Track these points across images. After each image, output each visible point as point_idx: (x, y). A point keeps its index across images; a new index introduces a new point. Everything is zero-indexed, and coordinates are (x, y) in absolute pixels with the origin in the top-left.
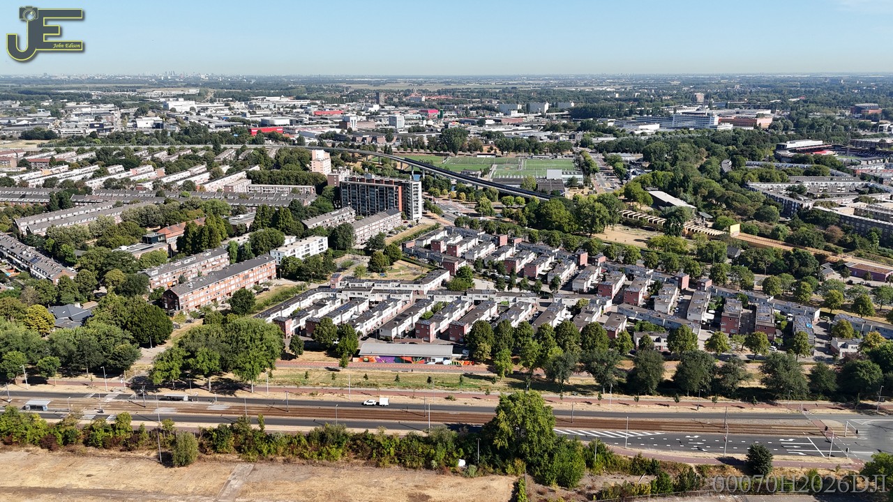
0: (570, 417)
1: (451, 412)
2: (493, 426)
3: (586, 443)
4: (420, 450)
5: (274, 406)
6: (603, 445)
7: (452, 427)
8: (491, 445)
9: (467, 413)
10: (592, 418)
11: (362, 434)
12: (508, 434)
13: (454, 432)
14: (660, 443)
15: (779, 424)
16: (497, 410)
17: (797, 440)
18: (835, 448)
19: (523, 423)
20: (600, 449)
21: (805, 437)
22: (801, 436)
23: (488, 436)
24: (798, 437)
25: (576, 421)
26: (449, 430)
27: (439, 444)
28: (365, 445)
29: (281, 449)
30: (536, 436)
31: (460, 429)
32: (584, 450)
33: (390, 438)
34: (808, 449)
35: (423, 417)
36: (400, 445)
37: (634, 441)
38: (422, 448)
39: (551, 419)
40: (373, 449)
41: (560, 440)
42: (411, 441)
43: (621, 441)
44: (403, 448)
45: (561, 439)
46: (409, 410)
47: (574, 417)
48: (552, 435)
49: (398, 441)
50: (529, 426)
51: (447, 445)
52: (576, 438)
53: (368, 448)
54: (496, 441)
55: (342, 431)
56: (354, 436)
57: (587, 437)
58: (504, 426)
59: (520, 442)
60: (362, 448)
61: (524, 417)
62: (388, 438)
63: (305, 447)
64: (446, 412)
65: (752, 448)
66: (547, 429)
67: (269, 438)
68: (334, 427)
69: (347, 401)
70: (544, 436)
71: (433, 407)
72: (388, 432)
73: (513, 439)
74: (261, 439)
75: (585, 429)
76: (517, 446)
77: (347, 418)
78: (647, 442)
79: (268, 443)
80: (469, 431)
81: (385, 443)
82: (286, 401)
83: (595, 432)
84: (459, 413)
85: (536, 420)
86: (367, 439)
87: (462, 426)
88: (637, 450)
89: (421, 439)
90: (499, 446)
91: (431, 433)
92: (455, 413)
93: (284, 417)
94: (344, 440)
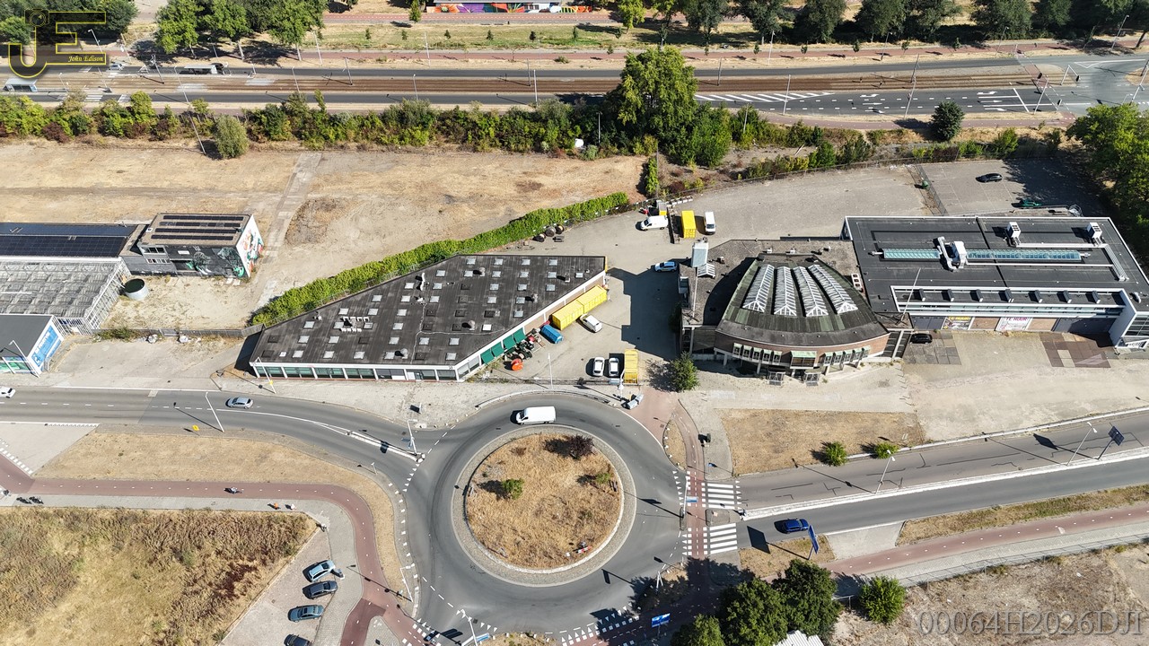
0: (716, 78)
1: (563, 79)
2: (617, 96)
3: (734, 111)
4: (527, 129)
5: (332, 78)
6: (755, 113)
7: (565, 99)
8: (615, 120)
9: (585, 79)
10: (744, 78)
11: (451, 112)
12: (637, 106)
13: (568, 106)
14: (827, 106)
15: (981, 73)
16: (624, 75)
17: (1000, 93)
18: (1045, 100)
19: (656, 90)
20: (752, 118)
21: (1011, 88)
22: (1006, 88)
23: (612, 108)
24: (1002, 88)
25: (723, 82)
26: (562, 103)
27: (550, 121)
28: (457, 126)
29: (352, 134)
30: (671, 107)
31: (576, 101)
32: (731, 120)
33: (488, 116)
34: (1010, 103)
35: (527, 86)
36: (501, 124)
37: (795, 106)
38: (529, 127)
39: (691, 84)
40: (468, 130)
41: (703, 109)
42: (515, 119)
43: (778, 106)
44: (506, 127)
45: (703, 107)
46: (508, 79)
47: (721, 78)
48: (692, 103)
49: (498, 119)
50: (663, 94)
51: (559, 122)
52: (721, 104)
53: (461, 129)
54: (621, 115)
55: (426, 108)
56: (441, 114)
57: (736, 104)
58: (631, 95)
59: (652, 115)
60: (453, 129)
61: (657, 83)
62: (485, 116)
63: (381, 130)
64: (557, 79)
65: (941, 106)
66: (686, 97)
67: (333, 121)
68: (416, 104)
69: (427, 68)
70: (681, 106)
71: (540, 73)
72: (485, 108)
73: (643, 111)
74: (324, 121)
75: (734, 93)
76: (647, 119)
77: (429, 90)
78: (811, 105)
79: (333, 126)
80: (587, 103)
81: (482, 122)
82: (346, 70)
83: (746, 96)
84: (574, 79)
85: (672, 86)
86: (459, 118)
87: (578, 97)
88: (797, 117)
89: (527, 116)
90: (624, 121)
91: (539, 107)
92: (568, 79)
93: (348, 92)
94: (429, 120)
